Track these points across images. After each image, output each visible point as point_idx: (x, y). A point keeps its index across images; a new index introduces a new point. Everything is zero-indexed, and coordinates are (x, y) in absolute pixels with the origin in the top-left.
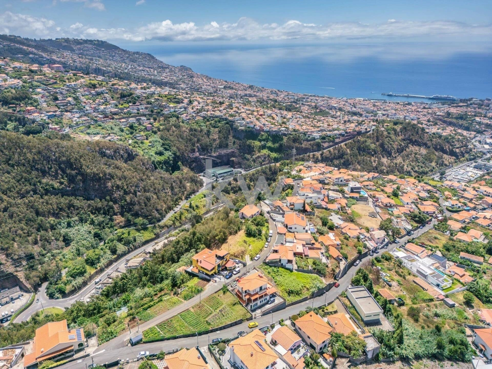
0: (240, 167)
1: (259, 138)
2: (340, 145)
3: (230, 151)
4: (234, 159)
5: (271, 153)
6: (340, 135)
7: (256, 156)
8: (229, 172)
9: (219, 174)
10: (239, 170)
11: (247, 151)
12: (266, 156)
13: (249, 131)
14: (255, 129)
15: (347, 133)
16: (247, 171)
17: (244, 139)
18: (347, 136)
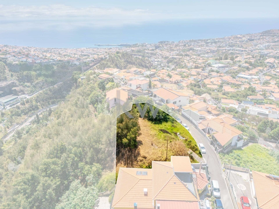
0: (24, 94)
1: (33, 68)
2: (93, 67)
3: (10, 82)
4: (16, 88)
5: (48, 79)
6: (91, 61)
7: (35, 83)
8: (14, 99)
9: (5, 103)
10: (23, 96)
11: (26, 80)
12: (44, 82)
13: (23, 64)
14: (28, 62)
15: (95, 59)
16: (31, 95)
17: (20, 71)
18: (96, 61)
